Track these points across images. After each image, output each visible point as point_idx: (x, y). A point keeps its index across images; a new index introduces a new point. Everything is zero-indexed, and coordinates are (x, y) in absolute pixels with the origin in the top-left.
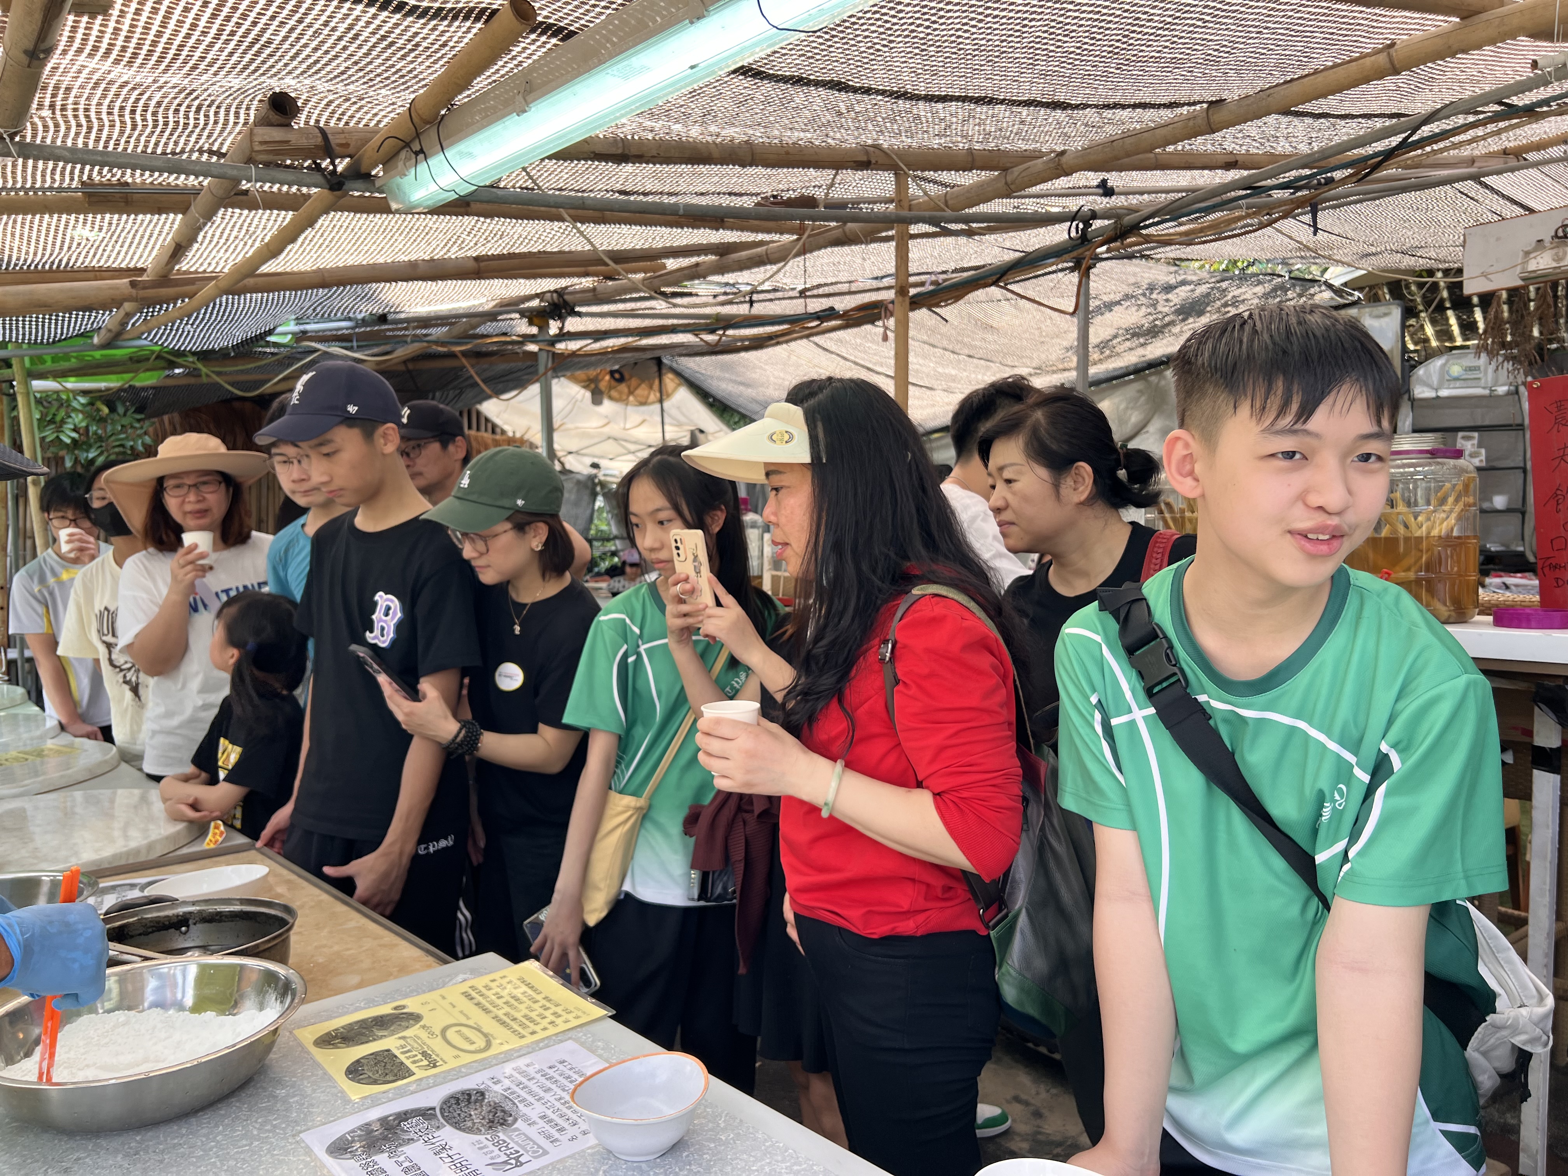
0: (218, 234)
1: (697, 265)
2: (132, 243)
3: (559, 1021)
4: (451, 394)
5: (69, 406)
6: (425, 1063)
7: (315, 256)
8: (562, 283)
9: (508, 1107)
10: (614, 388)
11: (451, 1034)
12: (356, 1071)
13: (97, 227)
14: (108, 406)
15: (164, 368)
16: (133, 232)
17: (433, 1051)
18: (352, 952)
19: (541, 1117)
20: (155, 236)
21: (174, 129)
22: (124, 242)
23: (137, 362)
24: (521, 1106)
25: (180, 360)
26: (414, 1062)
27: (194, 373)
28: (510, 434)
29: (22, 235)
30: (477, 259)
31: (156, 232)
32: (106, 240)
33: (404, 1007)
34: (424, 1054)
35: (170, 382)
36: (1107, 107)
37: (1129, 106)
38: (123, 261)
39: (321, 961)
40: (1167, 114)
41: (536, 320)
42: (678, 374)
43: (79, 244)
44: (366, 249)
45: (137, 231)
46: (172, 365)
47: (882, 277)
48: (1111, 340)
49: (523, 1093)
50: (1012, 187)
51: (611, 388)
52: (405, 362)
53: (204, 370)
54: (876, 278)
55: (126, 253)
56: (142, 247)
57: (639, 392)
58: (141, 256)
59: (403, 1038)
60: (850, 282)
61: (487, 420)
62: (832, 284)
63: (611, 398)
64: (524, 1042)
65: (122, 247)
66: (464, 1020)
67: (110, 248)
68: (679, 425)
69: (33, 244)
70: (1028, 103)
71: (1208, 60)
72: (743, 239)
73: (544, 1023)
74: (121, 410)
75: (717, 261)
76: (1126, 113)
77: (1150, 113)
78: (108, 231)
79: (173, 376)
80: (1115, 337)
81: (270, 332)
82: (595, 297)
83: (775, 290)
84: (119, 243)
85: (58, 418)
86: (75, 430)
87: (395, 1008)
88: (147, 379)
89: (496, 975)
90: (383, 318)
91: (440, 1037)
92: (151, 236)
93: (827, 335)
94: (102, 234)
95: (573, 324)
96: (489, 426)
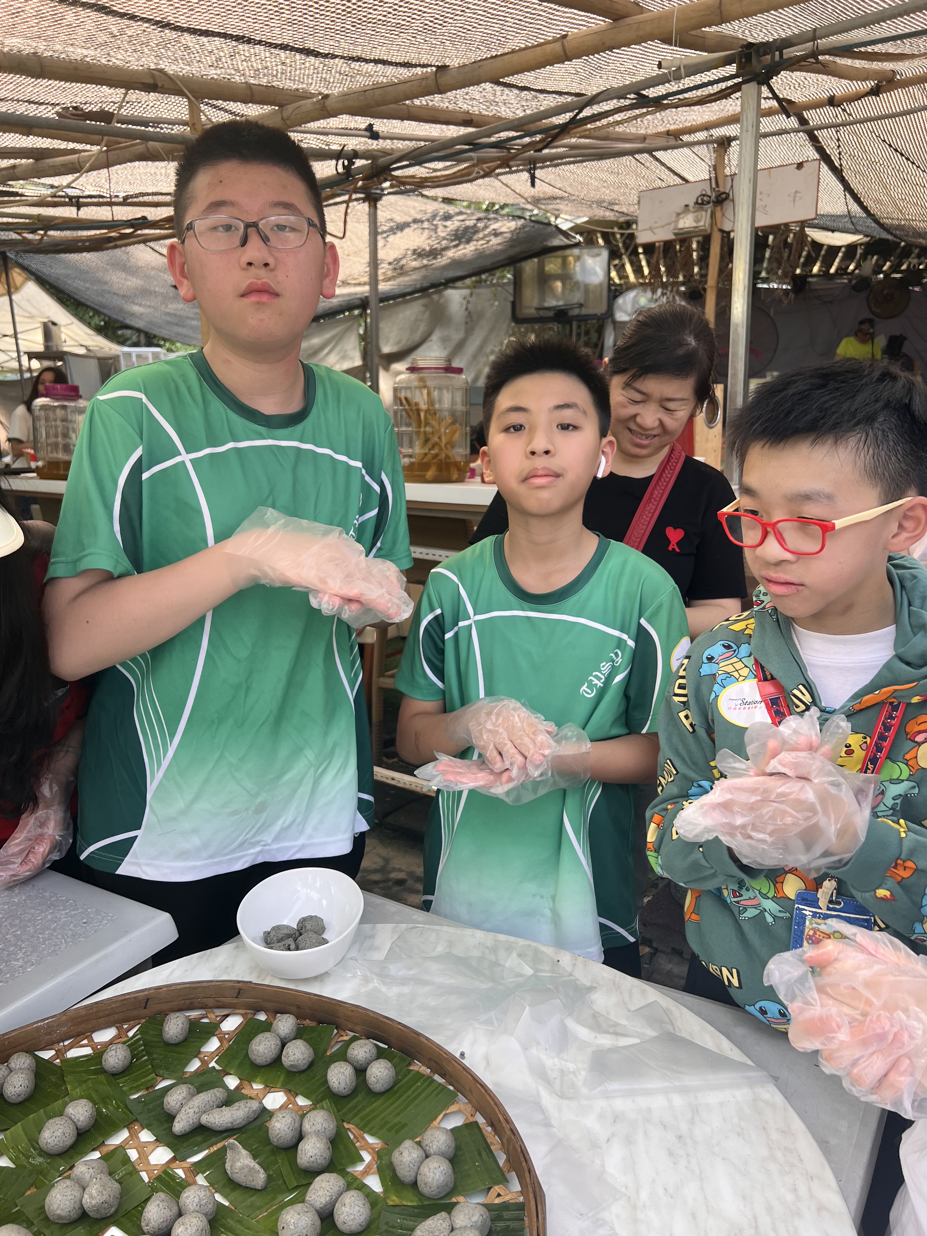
1: (14, 167)
36: (352, 59)
37: (371, 61)
40: (405, 73)
42: (25, 268)
70: (284, 47)
71: (426, 29)
76: (370, 67)
77: (390, 70)
83: (99, 196)
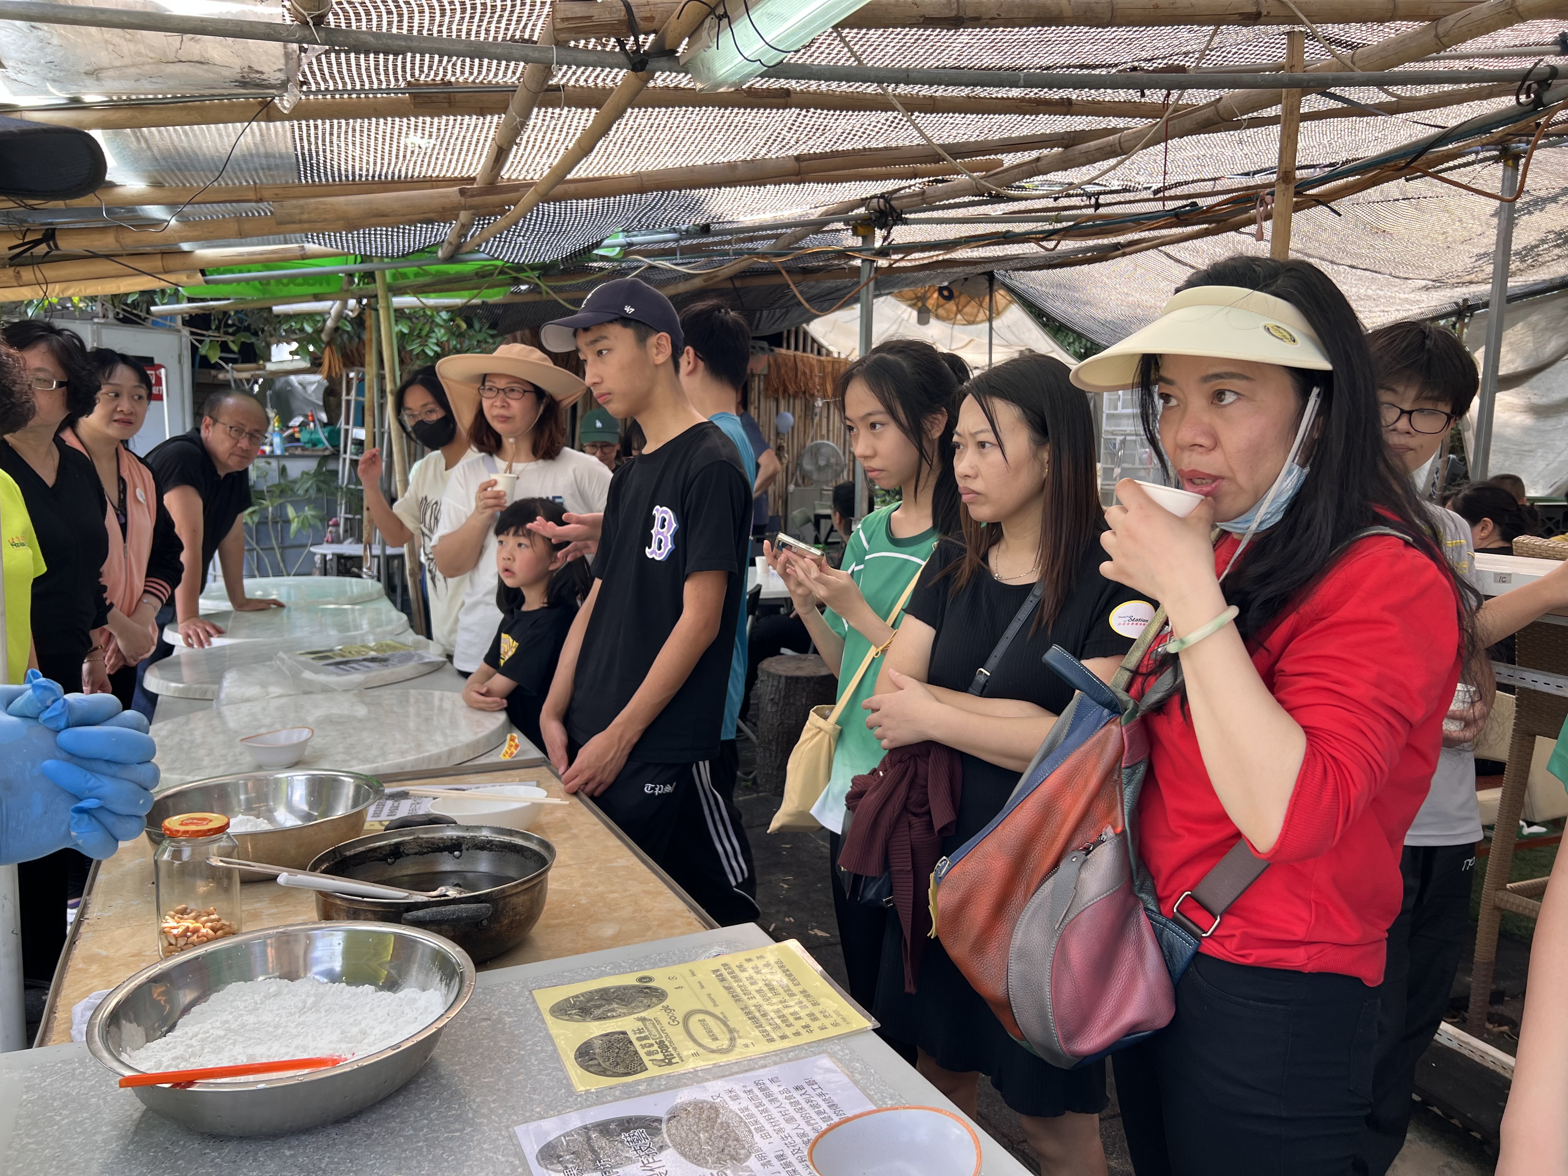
0: (540, 138)
1: (1038, 159)
2: (461, 150)
3: (815, 1025)
4: (778, 313)
5: (433, 321)
6: (660, 1056)
7: (635, 159)
8: (890, 185)
9: (741, 1132)
10: (942, 306)
11: (694, 1022)
12: (587, 1053)
13: (427, 133)
14: (466, 322)
15: (510, 285)
16: (461, 138)
17: (671, 1042)
18: (616, 895)
19: (777, 1157)
20: (482, 142)
21: (483, 13)
22: (454, 150)
23: (482, 278)
24: (757, 1137)
25: (522, 276)
26: (649, 1054)
27: (535, 289)
28: (836, 355)
29: (362, 144)
30: (798, 158)
31: (482, 138)
32: (437, 147)
33: (650, 979)
34: (661, 1044)
35: (517, 299)
38: (455, 169)
39: (583, 902)
41: (860, 229)
42: (1011, 290)
43: (413, 152)
44: (684, 150)
45: (464, 137)
46: (517, 281)
47: (1255, 173)
48: (1537, 246)
49: (762, 1120)
50: (1445, 40)
51: (938, 306)
52: (731, 278)
53: (544, 287)
54: (1247, 174)
55: (457, 161)
56: (471, 154)
57: (967, 309)
58: (471, 164)
59: (643, 1020)
60: (1215, 179)
61: (814, 340)
62: (1193, 182)
63: (938, 317)
64: (773, 1047)
65: (452, 154)
66: (711, 1008)
67: (441, 156)
68: (1009, 345)
69: (372, 153)
72: (1094, 127)
73: (798, 1025)
74: (477, 326)
75: (1061, 153)
78: (438, 137)
79: (519, 293)
80: (1543, 241)
81: (597, 245)
82: (924, 201)
83: (1125, 190)
84: (450, 151)
85: (424, 333)
86: (437, 344)
87: (641, 979)
88: (495, 296)
89: (752, 954)
90: (705, 230)
91: (681, 1024)
92: (478, 142)
93: (1181, 244)
94: (433, 141)
95: (901, 234)
96: (816, 346)
